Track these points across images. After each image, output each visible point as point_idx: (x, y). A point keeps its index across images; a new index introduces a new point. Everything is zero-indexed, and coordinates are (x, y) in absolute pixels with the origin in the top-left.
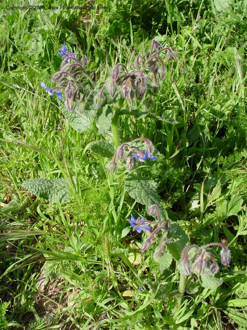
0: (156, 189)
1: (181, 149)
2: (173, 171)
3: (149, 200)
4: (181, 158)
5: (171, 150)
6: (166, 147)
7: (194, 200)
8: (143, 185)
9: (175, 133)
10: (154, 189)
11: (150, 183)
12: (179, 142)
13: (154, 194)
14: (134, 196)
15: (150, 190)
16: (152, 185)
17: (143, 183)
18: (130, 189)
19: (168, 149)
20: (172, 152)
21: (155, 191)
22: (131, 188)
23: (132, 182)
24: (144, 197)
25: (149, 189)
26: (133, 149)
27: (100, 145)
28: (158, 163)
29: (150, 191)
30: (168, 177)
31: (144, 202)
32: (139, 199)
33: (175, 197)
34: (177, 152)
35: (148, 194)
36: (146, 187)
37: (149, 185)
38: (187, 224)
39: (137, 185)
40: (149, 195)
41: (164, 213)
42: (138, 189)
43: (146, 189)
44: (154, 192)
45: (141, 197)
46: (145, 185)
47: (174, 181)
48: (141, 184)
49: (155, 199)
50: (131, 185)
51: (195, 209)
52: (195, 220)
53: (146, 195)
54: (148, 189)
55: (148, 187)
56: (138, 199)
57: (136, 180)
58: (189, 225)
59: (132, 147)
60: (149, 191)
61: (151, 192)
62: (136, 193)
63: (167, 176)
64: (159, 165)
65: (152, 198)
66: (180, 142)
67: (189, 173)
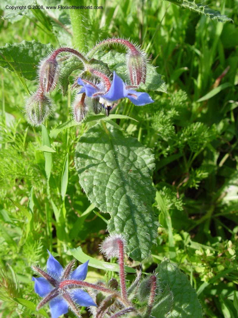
0: (149, 172)
1: (225, 86)
2: (200, 130)
3: (121, 203)
4: (221, 103)
5: (205, 85)
6: (196, 77)
7: (233, 184)
8: (120, 159)
9: (217, 54)
10: (144, 171)
11: (139, 155)
12: (221, 71)
13: (142, 183)
14: (86, 185)
15: (134, 172)
16: (142, 160)
17: (121, 152)
18: (83, 164)
19: (198, 83)
20: (207, 88)
21: (146, 175)
22: (87, 162)
23: (93, 148)
24: (112, 192)
25: (133, 169)
26: (94, 66)
27: (26, 51)
28: (170, 109)
29: (132, 174)
30: (187, 142)
31: (108, 205)
32: (98, 195)
33: (197, 179)
34: (216, 90)
35: (123, 185)
36: (126, 163)
37: (135, 159)
38: (208, 252)
39: (103, 156)
40: (127, 188)
41: (152, 238)
42: (102, 168)
43: (124, 170)
44: (143, 177)
45: (103, 192)
46: (125, 159)
47: (200, 149)
48: (115, 155)
49: (139, 201)
50: (89, 155)
51: (231, 202)
52: (226, 248)
53: (117, 187)
54: (128, 171)
55: (132, 164)
56: (95, 194)
57: (104, 143)
58: (211, 255)
59: (93, 61)
60: (129, 176)
61: (134, 180)
62: (95, 177)
63: (186, 139)
64: (172, 113)
65: (132, 197)
66: (225, 72)
67: (231, 133)
